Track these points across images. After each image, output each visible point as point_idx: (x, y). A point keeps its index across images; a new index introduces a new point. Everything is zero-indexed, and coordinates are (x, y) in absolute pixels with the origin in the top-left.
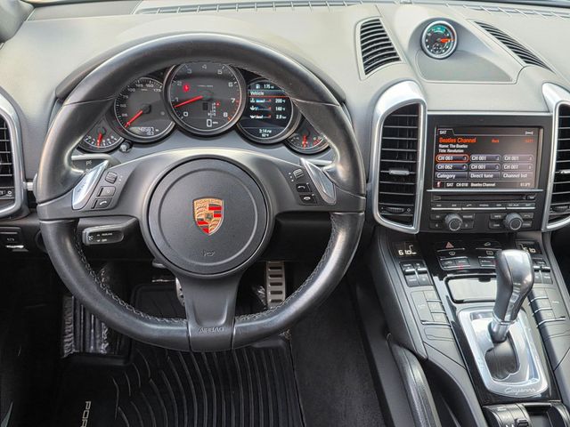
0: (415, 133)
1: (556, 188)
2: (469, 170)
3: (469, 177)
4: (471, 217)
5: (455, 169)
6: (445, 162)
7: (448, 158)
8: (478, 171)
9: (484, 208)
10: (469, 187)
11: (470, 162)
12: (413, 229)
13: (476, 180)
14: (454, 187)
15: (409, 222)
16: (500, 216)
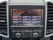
0: (5, 10)
1: (47, 26)
2: (22, 21)
3: (22, 23)
4: (23, 34)
6: (15, 18)
8: (25, 21)
9: (27, 31)
10: (23, 25)
11: (22, 19)
12: (8, 37)
13: (24, 23)
14: (18, 25)
15: (6, 34)
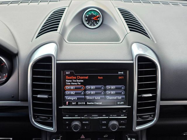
0: (50, 73)
1: (139, 105)
2: (85, 95)
3: (85, 99)
4: (87, 122)
5: (76, 94)
6: (70, 90)
7: (72, 87)
8: (90, 95)
9: (96, 117)
10: (86, 105)
11: (85, 90)
12: (53, 129)
13: (90, 101)
14: (77, 105)
15: (51, 125)
16: (105, 122)
